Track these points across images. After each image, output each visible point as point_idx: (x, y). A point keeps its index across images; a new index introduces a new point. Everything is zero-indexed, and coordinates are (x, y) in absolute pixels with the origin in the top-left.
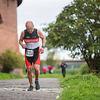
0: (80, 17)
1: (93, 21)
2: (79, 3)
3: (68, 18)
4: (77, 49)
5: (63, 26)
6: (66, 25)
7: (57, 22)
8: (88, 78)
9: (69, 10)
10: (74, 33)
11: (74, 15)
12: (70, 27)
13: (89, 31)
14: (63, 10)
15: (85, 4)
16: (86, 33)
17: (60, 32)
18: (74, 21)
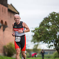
0: (54, 24)
2: (52, 16)
5: (43, 29)
6: (45, 29)
10: (50, 33)
11: (50, 23)
12: (47, 30)
14: (43, 20)
15: (56, 16)
16: (57, 33)
17: (41, 33)
18: (50, 26)
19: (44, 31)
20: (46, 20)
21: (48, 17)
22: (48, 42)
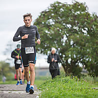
0: (57, 22)
2: (55, 9)
9: (46, 14)
10: (51, 37)
11: (51, 20)
12: (47, 32)
13: (65, 36)
14: (40, 15)
15: (62, 9)
16: (63, 38)
18: (51, 26)
19: (41, 33)
21: (48, 10)
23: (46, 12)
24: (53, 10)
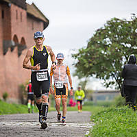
0: (115, 41)
1: (129, 45)
2: (113, 26)
3: (101, 42)
4: (111, 77)
5: (95, 51)
6: (98, 51)
7: (88, 47)
8: (124, 111)
11: (108, 39)
12: (103, 52)
13: (124, 57)
14: (95, 33)
15: (120, 26)
16: (121, 59)
17: (91, 58)
18: (108, 46)
19: (97, 54)
20: (101, 33)
21: (104, 28)
22: (105, 76)
23: (102, 30)
24: (110, 27)
